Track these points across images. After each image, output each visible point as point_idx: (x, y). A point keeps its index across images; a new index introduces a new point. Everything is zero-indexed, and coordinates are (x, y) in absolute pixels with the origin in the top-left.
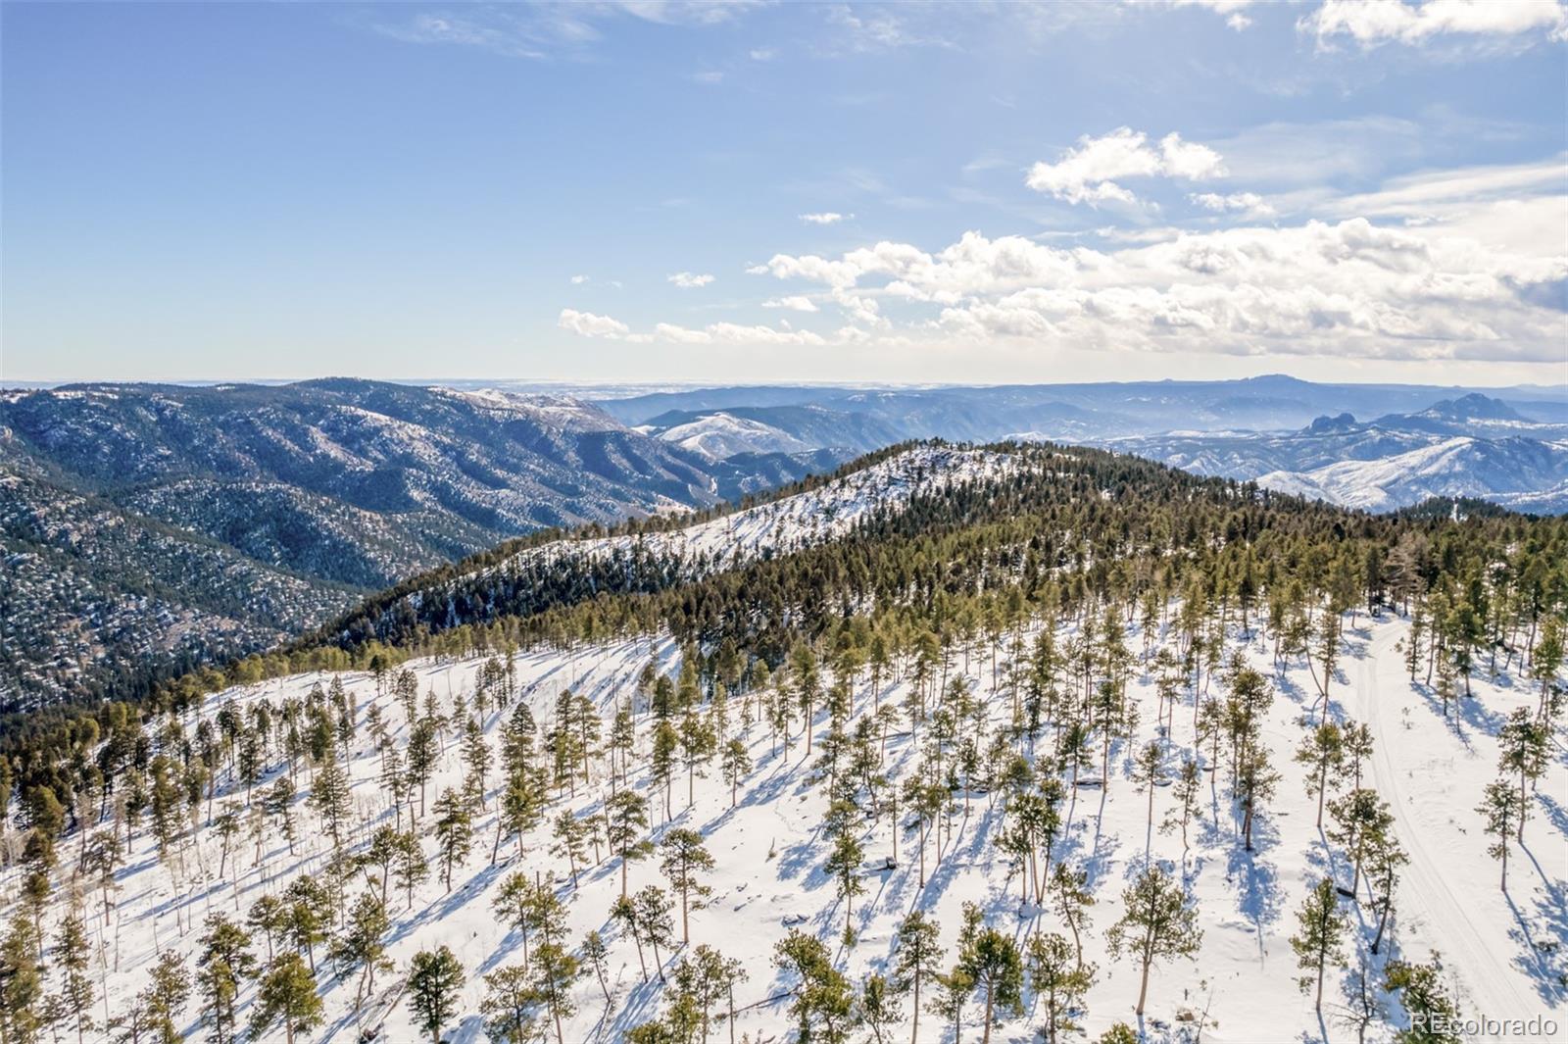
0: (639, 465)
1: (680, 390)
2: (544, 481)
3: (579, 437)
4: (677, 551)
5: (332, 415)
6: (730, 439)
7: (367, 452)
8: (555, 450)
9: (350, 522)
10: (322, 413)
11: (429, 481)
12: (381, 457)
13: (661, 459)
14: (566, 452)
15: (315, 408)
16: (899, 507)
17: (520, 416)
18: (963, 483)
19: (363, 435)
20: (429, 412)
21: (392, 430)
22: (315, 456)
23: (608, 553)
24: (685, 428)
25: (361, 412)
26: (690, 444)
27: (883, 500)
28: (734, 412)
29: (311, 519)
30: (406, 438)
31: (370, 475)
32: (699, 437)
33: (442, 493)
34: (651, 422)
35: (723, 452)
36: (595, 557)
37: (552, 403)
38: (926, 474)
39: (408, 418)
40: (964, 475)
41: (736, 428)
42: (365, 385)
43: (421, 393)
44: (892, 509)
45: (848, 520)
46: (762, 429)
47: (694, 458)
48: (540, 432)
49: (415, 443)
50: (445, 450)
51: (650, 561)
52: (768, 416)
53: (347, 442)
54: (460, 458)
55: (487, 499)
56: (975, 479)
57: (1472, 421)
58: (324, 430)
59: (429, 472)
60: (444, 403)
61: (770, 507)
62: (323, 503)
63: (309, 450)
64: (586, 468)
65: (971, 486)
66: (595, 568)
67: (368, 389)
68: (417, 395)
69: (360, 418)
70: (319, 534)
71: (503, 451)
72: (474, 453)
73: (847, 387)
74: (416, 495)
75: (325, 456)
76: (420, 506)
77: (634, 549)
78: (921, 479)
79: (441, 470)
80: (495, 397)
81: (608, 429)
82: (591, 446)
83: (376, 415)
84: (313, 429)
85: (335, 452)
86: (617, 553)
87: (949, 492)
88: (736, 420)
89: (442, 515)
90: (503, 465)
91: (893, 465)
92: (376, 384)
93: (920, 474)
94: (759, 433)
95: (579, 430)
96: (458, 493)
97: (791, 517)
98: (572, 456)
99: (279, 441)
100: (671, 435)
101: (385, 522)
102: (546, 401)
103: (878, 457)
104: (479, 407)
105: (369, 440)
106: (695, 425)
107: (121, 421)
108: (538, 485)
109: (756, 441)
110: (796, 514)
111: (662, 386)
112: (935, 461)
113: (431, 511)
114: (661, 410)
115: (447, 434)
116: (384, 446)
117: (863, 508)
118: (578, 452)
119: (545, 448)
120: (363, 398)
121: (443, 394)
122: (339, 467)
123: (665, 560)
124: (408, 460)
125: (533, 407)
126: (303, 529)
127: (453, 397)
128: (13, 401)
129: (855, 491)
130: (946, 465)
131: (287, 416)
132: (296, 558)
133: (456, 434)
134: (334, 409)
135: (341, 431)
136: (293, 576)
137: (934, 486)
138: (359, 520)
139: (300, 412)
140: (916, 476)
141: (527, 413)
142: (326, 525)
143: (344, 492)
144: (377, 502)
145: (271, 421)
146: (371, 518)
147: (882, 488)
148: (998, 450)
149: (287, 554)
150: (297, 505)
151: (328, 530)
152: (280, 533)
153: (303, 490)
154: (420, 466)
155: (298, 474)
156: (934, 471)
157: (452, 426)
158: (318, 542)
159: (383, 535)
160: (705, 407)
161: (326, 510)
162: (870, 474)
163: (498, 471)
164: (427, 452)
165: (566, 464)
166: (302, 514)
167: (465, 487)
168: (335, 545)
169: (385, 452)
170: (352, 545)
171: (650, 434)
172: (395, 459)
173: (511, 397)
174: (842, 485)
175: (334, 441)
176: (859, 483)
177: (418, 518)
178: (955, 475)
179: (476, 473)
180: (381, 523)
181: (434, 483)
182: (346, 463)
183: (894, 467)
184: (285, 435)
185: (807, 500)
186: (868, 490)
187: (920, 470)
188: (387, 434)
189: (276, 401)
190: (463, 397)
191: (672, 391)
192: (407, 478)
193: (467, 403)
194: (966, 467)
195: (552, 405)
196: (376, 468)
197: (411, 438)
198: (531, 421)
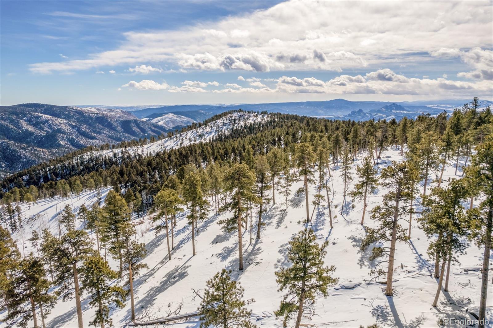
0: (143, 130)
1: (158, 107)
2: (109, 137)
3: (122, 122)
4: (140, 153)
5: (29, 116)
6: (173, 122)
7: (43, 128)
8: (113, 126)
9: (34, 153)
10: (25, 115)
11: (67, 138)
12: (49, 130)
13: (150, 128)
14: (117, 127)
15: (21, 113)
16: (227, 133)
17: (101, 115)
18: (251, 124)
19: (41, 122)
20: (67, 115)
21: (53, 121)
22: (23, 130)
24: (159, 118)
25: (40, 115)
26: (160, 123)
27: (221, 131)
28: (175, 113)
29: (17, 152)
30: (58, 124)
31: (44, 136)
32: (163, 121)
33: (72, 142)
34: (147, 117)
35: (171, 126)
37: (113, 111)
38: (237, 122)
39: (59, 117)
40: (251, 121)
41: (176, 118)
42: (43, 106)
43: (65, 108)
44: (224, 134)
45: (208, 138)
46: (184, 118)
47: (161, 128)
48: (108, 121)
49: (62, 125)
50: (73, 127)
51: (129, 157)
52: (186, 114)
53: (35, 125)
54: (79, 130)
55: (89, 143)
56: (255, 123)
57: (394, 111)
58: (26, 121)
59: (68, 135)
60: (72, 111)
61: (178, 135)
62: (23, 146)
63: (20, 128)
64: (124, 132)
65: (254, 125)
66: (105, 161)
67: (44, 107)
68: (63, 109)
69: (40, 117)
70: (21, 157)
71: (95, 127)
72: (84, 128)
73: (212, 105)
74: (62, 142)
75: (27, 130)
76: (63, 147)
77: (122, 153)
78: (235, 123)
79: (72, 134)
80: (93, 110)
81: (132, 119)
82: (126, 125)
83: (46, 116)
84: (21, 121)
85: (30, 129)
87: (245, 127)
88: (176, 116)
89: (71, 149)
90: (94, 132)
91: (225, 119)
92: (46, 105)
93: (235, 122)
94: (183, 119)
95: (122, 119)
96: (78, 142)
97: (186, 138)
98: (119, 128)
99: (7, 125)
100: (154, 121)
101: (49, 152)
102: (111, 111)
103: (220, 117)
104: (86, 113)
105: (44, 124)
106: (161, 117)
108: (107, 138)
109: (182, 122)
110: (188, 137)
111: (152, 106)
112: (240, 117)
113: (67, 148)
114: (150, 113)
115: (74, 122)
116: (50, 126)
117: (213, 134)
118: (121, 127)
119: (110, 126)
120: (42, 110)
121: (73, 108)
122: (32, 134)
123: (135, 156)
124: (59, 131)
125: (106, 113)
126: (14, 155)
127: (76, 110)
129: (210, 128)
130: (244, 118)
131: (10, 116)
132: (12, 166)
133: (78, 122)
134: (29, 114)
135: (33, 121)
136: (9, 173)
137: (240, 125)
138: (38, 152)
139: (16, 115)
140: (233, 122)
141: (103, 114)
142: (24, 154)
143: (33, 142)
144: (47, 145)
145: (3, 118)
146: (43, 151)
147: (221, 127)
148: (262, 113)
149: (8, 165)
150: (11, 147)
151: (25, 156)
152: (5, 157)
153: (15, 142)
154: (64, 133)
155: (15, 136)
156: (240, 120)
157: (76, 119)
158: (21, 160)
159: (48, 157)
160: (166, 112)
161: (24, 149)
162: (216, 122)
163: (93, 134)
164: (66, 128)
165: (117, 131)
166: (13, 150)
167: (80, 140)
168: (28, 161)
169: (51, 128)
170: (35, 161)
171: (147, 120)
172: (54, 130)
173: (98, 109)
174: (206, 126)
175: (30, 125)
176: (212, 125)
177: (62, 151)
178: (247, 121)
179: (84, 134)
180: (47, 152)
181: (69, 139)
182: (35, 132)
183: (225, 120)
184: (9, 123)
185: (192, 132)
186: (215, 128)
187: (235, 120)
188: (51, 122)
189: (6, 111)
190: (80, 109)
191: (155, 107)
192: (59, 137)
193: (81, 111)
194: (251, 118)
195: (113, 112)
196: (46, 134)
197: (60, 123)
198: (105, 117)
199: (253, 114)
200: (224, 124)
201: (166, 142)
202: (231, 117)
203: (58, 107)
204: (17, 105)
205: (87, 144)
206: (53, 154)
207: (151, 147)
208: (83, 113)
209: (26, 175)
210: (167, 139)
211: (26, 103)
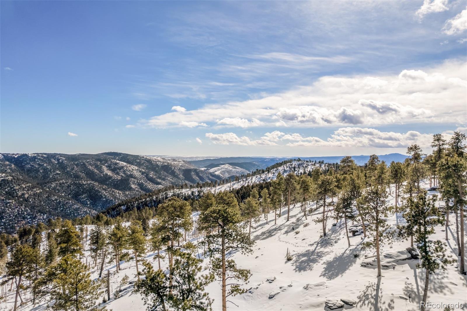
0: (202, 179)
1: (214, 158)
3: (183, 170)
4: (213, 192)
5: (109, 162)
6: (229, 172)
7: (119, 173)
8: (176, 174)
9: (112, 194)
10: (106, 161)
11: (137, 182)
12: (123, 175)
13: (208, 177)
14: (179, 175)
15: (104, 160)
17: (166, 164)
18: (310, 171)
19: (118, 168)
20: (138, 162)
21: (127, 167)
22: (104, 174)
23: (190, 193)
24: (216, 168)
25: (118, 162)
26: (217, 173)
28: (230, 164)
29: (100, 192)
30: (131, 170)
31: (119, 180)
32: (220, 171)
33: (141, 185)
34: (205, 167)
35: (227, 175)
36: (185, 194)
38: (296, 169)
39: (132, 164)
40: (309, 169)
41: (231, 169)
42: (120, 154)
43: (137, 157)
47: (218, 177)
48: (172, 169)
49: (134, 171)
50: (143, 173)
52: (241, 165)
53: (113, 170)
54: (147, 176)
56: (313, 170)
58: (107, 167)
59: (138, 180)
60: (143, 160)
61: (244, 180)
62: (104, 187)
63: (102, 173)
64: (185, 179)
65: (312, 172)
66: (185, 197)
67: (121, 155)
68: (135, 157)
70: (102, 197)
71: (161, 174)
72: (152, 174)
73: (264, 157)
74: (133, 186)
75: (107, 174)
76: (134, 190)
79: (141, 179)
80: (159, 159)
81: (192, 168)
82: (187, 173)
83: (122, 163)
84: (103, 166)
85: (110, 173)
86: (193, 192)
87: (305, 174)
88: (231, 166)
89: (140, 192)
90: (160, 178)
92: (123, 154)
94: (238, 170)
95: (183, 168)
96: (146, 186)
98: (181, 176)
99: (93, 170)
100: (212, 170)
101: (123, 194)
102: (174, 160)
103: (280, 165)
104: (154, 161)
105: (120, 170)
106: (218, 167)
107: (46, 163)
109: (237, 172)
111: (209, 157)
112: (299, 165)
113: (137, 191)
114: (208, 163)
115: (144, 169)
116: (124, 172)
118: (183, 175)
119: (173, 174)
120: (119, 158)
121: (143, 157)
122: (110, 177)
123: (209, 195)
124: (131, 176)
125: (170, 162)
126: (97, 195)
127: (146, 158)
128: (16, 157)
129: (273, 174)
130: (303, 166)
131: (96, 162)
132: (94, 204)
133: (146, 169)
134: (110, 161)
135: (112, 167)
136: (93, 209)
137: (300, 173)
138: (115, 193)
139: (100, 161)
140: (293, 170)
141: (168, 163)
142: (104, 194)
143: (111, 185)
144: (121, 188)
145: (91, 164)
146: (118, 192)
147: (282, 173)
148: (319, 162)
149: (92, 202)
150: (96, 188)
151: (105, 196)
152: (90, 196)
153: (98, 184)
154: (135, 178)
155: (97, 179)
156: (299, 168)
157: (145, 166)
158: (102, 199)
159: (122, 198)
160: (222, 163)
161: (105, 190)
162: (278, 169)
163: (158, 180)
164: (137, 174)
165: (179, 178)
166: (97, 191)
167: (148, 184)
168: (107, 200)
169: (125, 174)
170: (112, 200)
171: (205, 170)
172: (127, 176)
173: (164, 159)
174: (269, 173)
175: (109, 170)
176: (274, 172)
177: (133, 193)
178: (306, 169)
179: (152, 180)
180: (122, 194)
181: (139, 183)
182: (112, 177)
183: (285, 167)
184: (95, 168)
185: (257, 177)
186: (277, 174)
187: (294, 168)
188: (125, 168)
189: (93, 158)
190: (149, 158)
191: (212, 159)
192: (131, 181)
193: (150, 160)
194: (309, 167)
195: (176, 161)
196: (121, 178)
197: (133, 170)
198: (169, 166)
199: (311, 163)
200: (285, 171)
201: (234, 184)
202: (291, 165)
203: (132, 155)
204: (101, 154)
205: (154, 189)
206: (126, 196)
207: (221, 188)
208: (152, 162)
209: (123, 205)
210: (235, 182)
211: (108, 152)
